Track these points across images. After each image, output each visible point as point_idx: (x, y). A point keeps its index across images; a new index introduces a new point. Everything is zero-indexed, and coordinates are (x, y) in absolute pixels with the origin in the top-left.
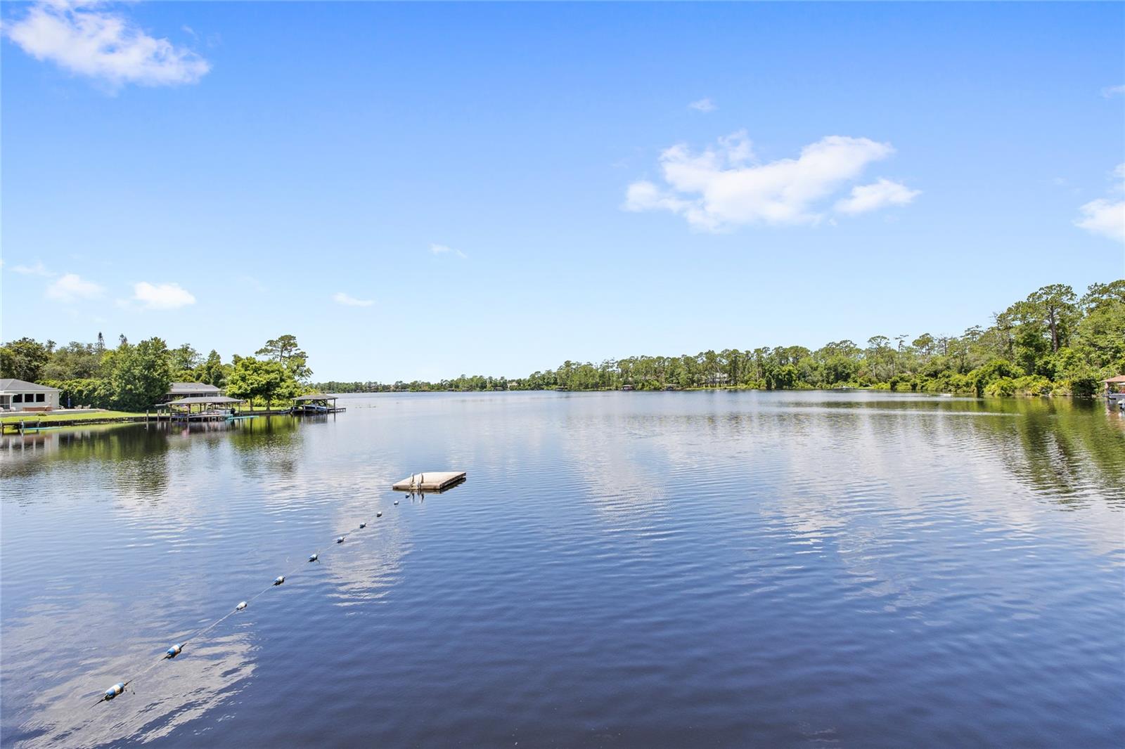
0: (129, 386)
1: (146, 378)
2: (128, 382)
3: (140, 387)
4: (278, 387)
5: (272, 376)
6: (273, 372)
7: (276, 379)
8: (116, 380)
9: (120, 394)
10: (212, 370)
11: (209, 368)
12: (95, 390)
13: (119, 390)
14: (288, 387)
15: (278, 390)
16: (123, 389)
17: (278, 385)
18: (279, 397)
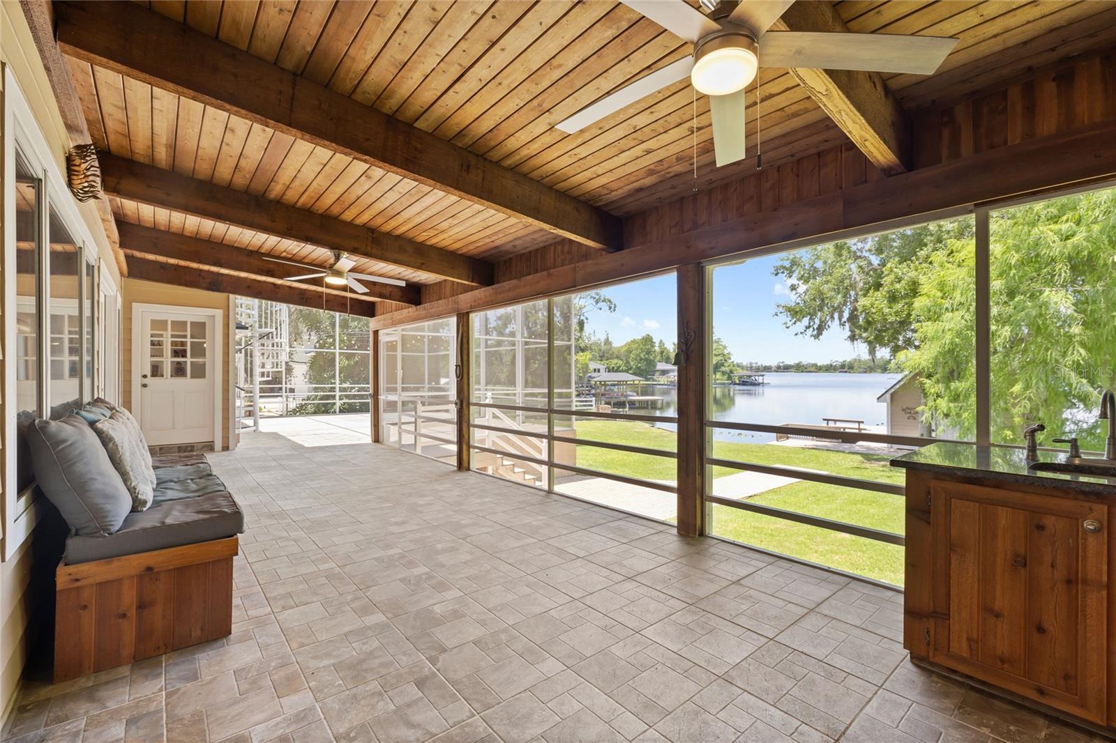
0: (639, 365)
1: (646, 359)
2: (639, 363)
3: (642, 365)
4: (723, 366)
5: (719, 358)
6: (719, 355)
7: (722, 360)
8: (633, 361)
9: (635, 369)
10: (664, 354)
11: (662, 352)
12: (620, 366)
13: (634, 367)
14: (729, 366)
15: (723, 369)
16: (636, 366)
17: (722, 365)
18: (724, 373)
